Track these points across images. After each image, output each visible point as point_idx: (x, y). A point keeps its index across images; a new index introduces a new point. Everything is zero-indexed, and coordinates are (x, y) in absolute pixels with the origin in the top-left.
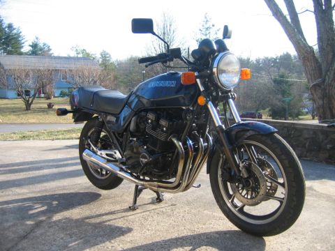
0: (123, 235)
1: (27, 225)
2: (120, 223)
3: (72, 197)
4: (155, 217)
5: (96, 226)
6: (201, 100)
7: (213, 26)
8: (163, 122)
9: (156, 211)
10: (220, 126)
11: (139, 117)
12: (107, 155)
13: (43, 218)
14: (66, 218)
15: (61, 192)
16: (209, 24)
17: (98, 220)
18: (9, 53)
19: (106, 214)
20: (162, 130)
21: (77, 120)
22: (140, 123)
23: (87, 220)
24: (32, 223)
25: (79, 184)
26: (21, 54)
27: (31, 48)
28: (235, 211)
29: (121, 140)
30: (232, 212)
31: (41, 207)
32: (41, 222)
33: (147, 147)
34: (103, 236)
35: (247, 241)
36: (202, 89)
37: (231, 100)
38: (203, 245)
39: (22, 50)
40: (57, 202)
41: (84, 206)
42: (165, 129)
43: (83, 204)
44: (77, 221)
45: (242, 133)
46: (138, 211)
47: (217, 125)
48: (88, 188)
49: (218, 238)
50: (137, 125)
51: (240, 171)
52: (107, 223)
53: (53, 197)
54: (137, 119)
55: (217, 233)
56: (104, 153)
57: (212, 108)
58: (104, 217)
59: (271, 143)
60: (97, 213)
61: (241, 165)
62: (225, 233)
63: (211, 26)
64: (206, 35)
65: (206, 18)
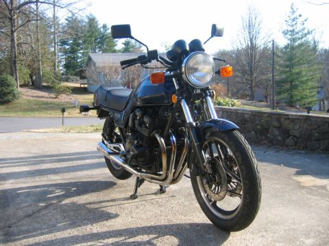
4: (148, 206)
5: (90, 211)
6: (175, 99)
7: (300, 16)
10: (190, 123)
12: (114, 148)
13: (55, 201)
15: (85, 180)
16: (296, 15)
17: (96, 206)
18: (105, 51)
19: (108, 201)
20: (146, 127)
21: (100, 116)
24: (44, 205)
26: (115, 51)
27: (124, 46)
28: (209, 205)
30: (207, 206)
31: (60, 192)
32: (51, 204)
33: (138, 142)
34: (89, 220)
36: (177, 87)
37: (209, 98)
39: (116, 48)
40: (75, 189)
42: (147, 125)
44: (79, 205)
46: (137, 200)
47: (188, 122)
51: (204, 167)
53: (75, 184)
54: (133, 116)
56: (112, 146)
57: (184, 105)
60: (101, 200)
62: (198, 225)
63: (298, 17)
64: (293, 26)
65: (292, 9)
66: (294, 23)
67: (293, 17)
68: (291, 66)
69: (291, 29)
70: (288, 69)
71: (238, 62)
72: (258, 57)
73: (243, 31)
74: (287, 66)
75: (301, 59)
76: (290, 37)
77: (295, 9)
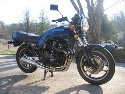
0: (48, 89)
1: (4, 89)
2: (43, 85)
3: (15, 77)
4: (55, 82)
8: (60, 45)
9: (54, 79)
11: (47, 43)
12: (32, 59)
13: (9, 86)
14: (19, 85)
21: (15, 46)
22: (48, 45)
23: (29, 85)
24: (6, 88)
25: (15, 72)
28: (87, 77)
29: (38, 53)
31: (5, 82)
32: (9, 88)
33: (53, 55)
35: (95, 87)
36: (75, 32)
38: (80, 90)
40: (11, 79)
41: (24, 80)
42: (61, 47)
43: (23, 79)
44: (25, 86)
45: (91, 48)
47: (82, 45)
48: (20, 73)
49: (84, 87)
50: (47, 46)
51: (91, 62)
52: (38, 86)
54: (47, 44)
55: (82, 85)
56: (31, 58)
57: (79, 39)
58: (35, 83)
59: (103, 51)
61: (92, 60)
63: (44, 12)
64: (42, 15)
65: (42, 9)
66: (43, 14)
67: (42, 12)
68: (42, 30)
69: (42, 16)
70: (41, 31)
71: (22, 28)
72: (29, 26)
73: (24, 16)
74: (41, 30)
75: (45, 28)
76: (41, 19)
77: (43, 10)
